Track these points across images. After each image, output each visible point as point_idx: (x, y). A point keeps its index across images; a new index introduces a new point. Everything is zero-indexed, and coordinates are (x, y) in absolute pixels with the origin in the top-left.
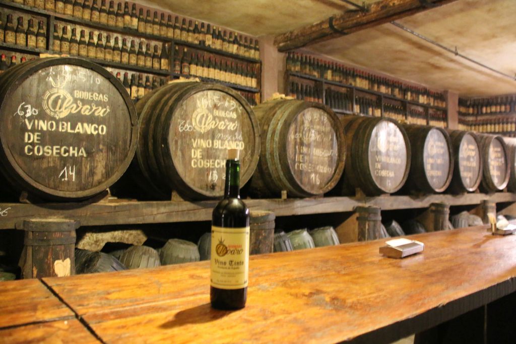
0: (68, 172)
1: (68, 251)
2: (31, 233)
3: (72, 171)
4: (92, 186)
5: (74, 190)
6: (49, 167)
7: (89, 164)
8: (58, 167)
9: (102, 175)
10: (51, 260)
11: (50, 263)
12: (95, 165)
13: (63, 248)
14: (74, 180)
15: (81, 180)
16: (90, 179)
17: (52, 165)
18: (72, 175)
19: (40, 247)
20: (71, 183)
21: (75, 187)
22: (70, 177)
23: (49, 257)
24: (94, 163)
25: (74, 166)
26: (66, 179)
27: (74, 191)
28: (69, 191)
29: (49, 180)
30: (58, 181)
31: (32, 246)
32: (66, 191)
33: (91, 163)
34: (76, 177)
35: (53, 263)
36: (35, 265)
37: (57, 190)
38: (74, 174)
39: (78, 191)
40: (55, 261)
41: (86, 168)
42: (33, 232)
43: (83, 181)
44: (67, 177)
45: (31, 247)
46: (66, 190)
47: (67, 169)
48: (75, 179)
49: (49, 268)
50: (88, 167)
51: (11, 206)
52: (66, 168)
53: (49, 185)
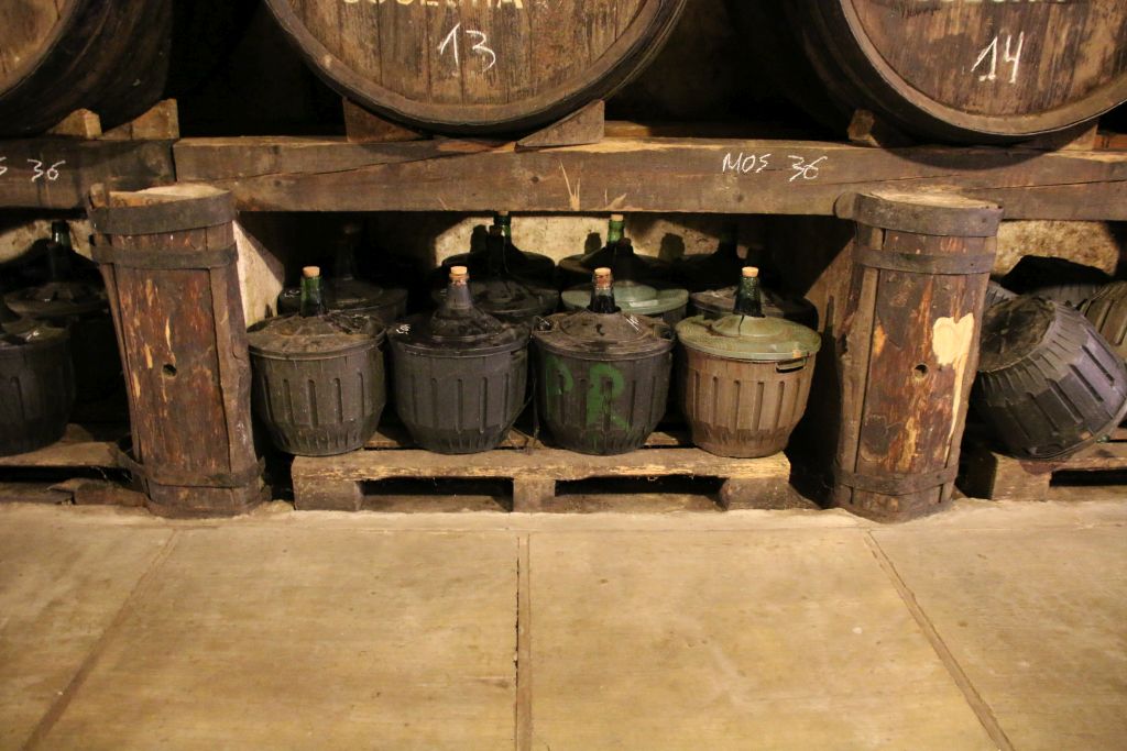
0: (1000, 54)
1: (973, 293)
2: (880, 233)
3: (1013, 51)
4: (1066, 100)
5: (1010, 111)
6: (948, 39)
7: (1068, 25)
8: (974, 38)
9: (1103, 62)
10: (927, 314)
11: (923, 323)
12: (1088, 30)
13: (961, 283)
14: (1013, 80)
15: (1036, 80)
16: (1063, 78)
17: (956, 30)
18: (1012, 63)
19: (900, 275)
20: (1004, 88)
21: (1014, 102)
22: (1004, 69)
23: (923, 306)
24: (1084, 23)
25: (1022, 34)
26: (992, 76)
27: (1010, 115)
28: (995, 115)
29: (943, 79)
30: (966, 82)
31: (879, 270)
32: (989, 115)
33: (1074, 23)
34: (1022, 70)
35: (932, 322)
36: (881, 323)
37: (963, 110)
38: (1016, 60)
39: (1022, 114)
40: (937, 318)
41: (1057, 39)
42: (884, 230)
43: (1040, 86)
44: (996, 72)
45: (876, 272)
46: (987, 111)
47: (999, 42)
48: (1018, 79)
49: (919, 335)
50: (1064, 36)
51: (828, 154)
52: (995, 41)
53: (940, 94)
